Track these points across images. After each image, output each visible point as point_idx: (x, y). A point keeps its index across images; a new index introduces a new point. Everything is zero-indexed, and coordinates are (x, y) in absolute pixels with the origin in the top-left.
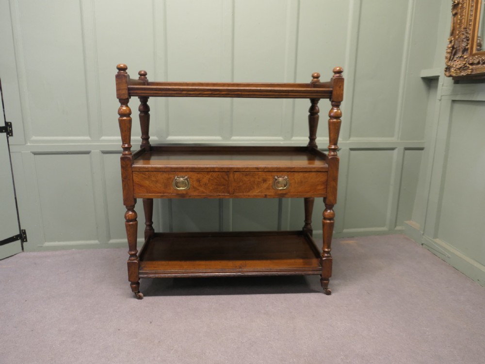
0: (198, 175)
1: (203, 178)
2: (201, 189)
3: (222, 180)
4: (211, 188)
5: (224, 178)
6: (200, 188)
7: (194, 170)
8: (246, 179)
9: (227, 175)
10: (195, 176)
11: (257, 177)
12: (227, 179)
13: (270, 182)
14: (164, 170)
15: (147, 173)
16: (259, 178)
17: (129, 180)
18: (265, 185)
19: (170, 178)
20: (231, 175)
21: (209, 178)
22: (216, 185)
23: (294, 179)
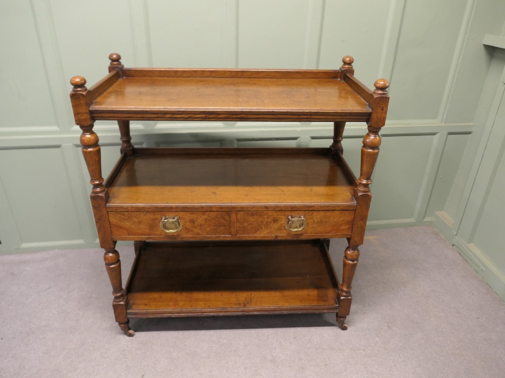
0: (191, 215)
1: (198, 218)
2: (196, 230)
3: (222, 220)
4: (208, 229)
5: (224, 219)
6: (194, 229)
7: (186, 210)
8: (252, 219)
9: (228, 214)
10: (187, 216)
11: (266, 217)
12: (228, 219)
13: (282, 222)
14: (147, 210)
15: (127, 213)
16: (268, 218)
17: (104, 221)
18: (276, 226)
19: (157, 219)
20: (233, 216)
21: (206, 219)
22: (214, 226)
23: (312, 218)
